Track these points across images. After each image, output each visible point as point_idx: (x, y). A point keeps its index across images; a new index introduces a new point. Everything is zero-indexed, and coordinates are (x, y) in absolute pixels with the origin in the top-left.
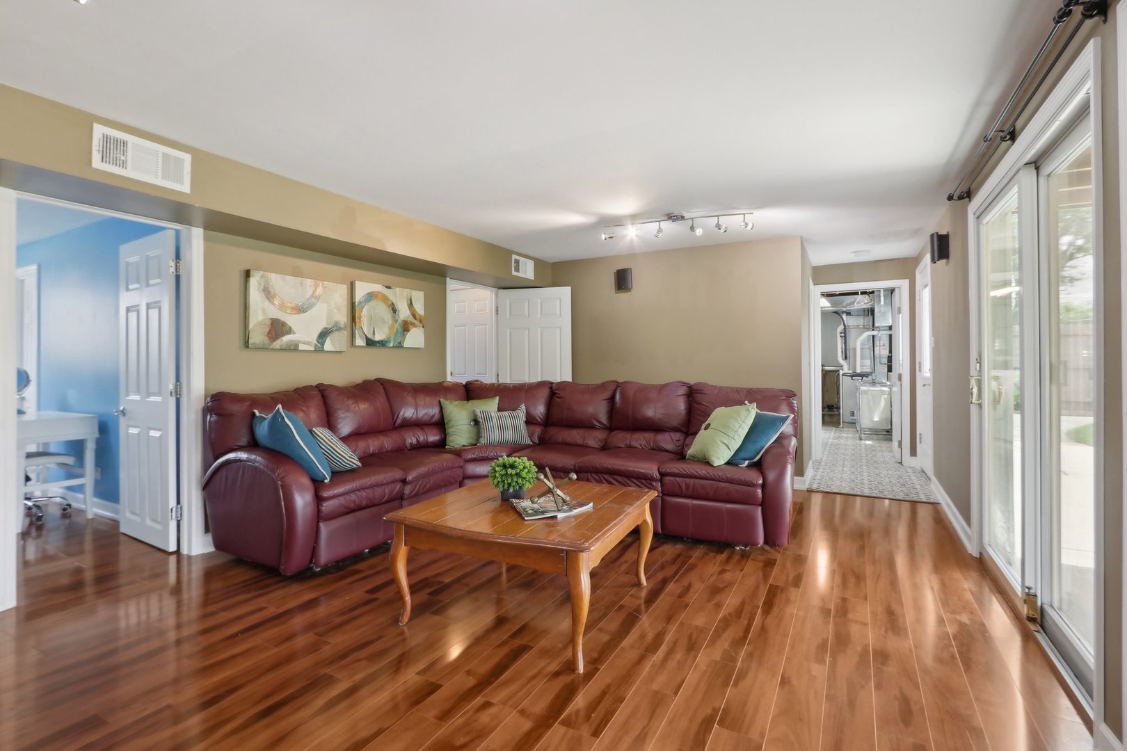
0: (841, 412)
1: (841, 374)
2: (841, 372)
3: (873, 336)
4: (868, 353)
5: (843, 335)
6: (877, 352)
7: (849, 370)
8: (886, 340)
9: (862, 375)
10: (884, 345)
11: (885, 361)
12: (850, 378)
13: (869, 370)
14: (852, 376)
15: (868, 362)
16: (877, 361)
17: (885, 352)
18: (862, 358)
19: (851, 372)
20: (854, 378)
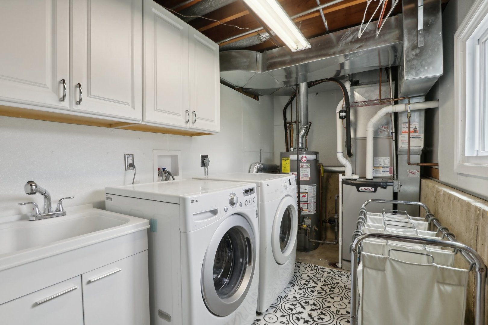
0: (340, 243)
1: (340, 180)
2: (341, 177)
3: (396, 115)
4: (385, 144)
5: (344, 114)
6: (403, 143)
7: (354, 173)
8: (418, 122)
9: (375, 184)
10: (415, 131)
11: (416, 158)
12: (354, 188)
13: (388, 175)
14: (358, 186)
15: (386, 161)
16: (403, 158)
17: (418, 143)
18: (376, 154)
19: (356, 177)
20: (360, 189)
